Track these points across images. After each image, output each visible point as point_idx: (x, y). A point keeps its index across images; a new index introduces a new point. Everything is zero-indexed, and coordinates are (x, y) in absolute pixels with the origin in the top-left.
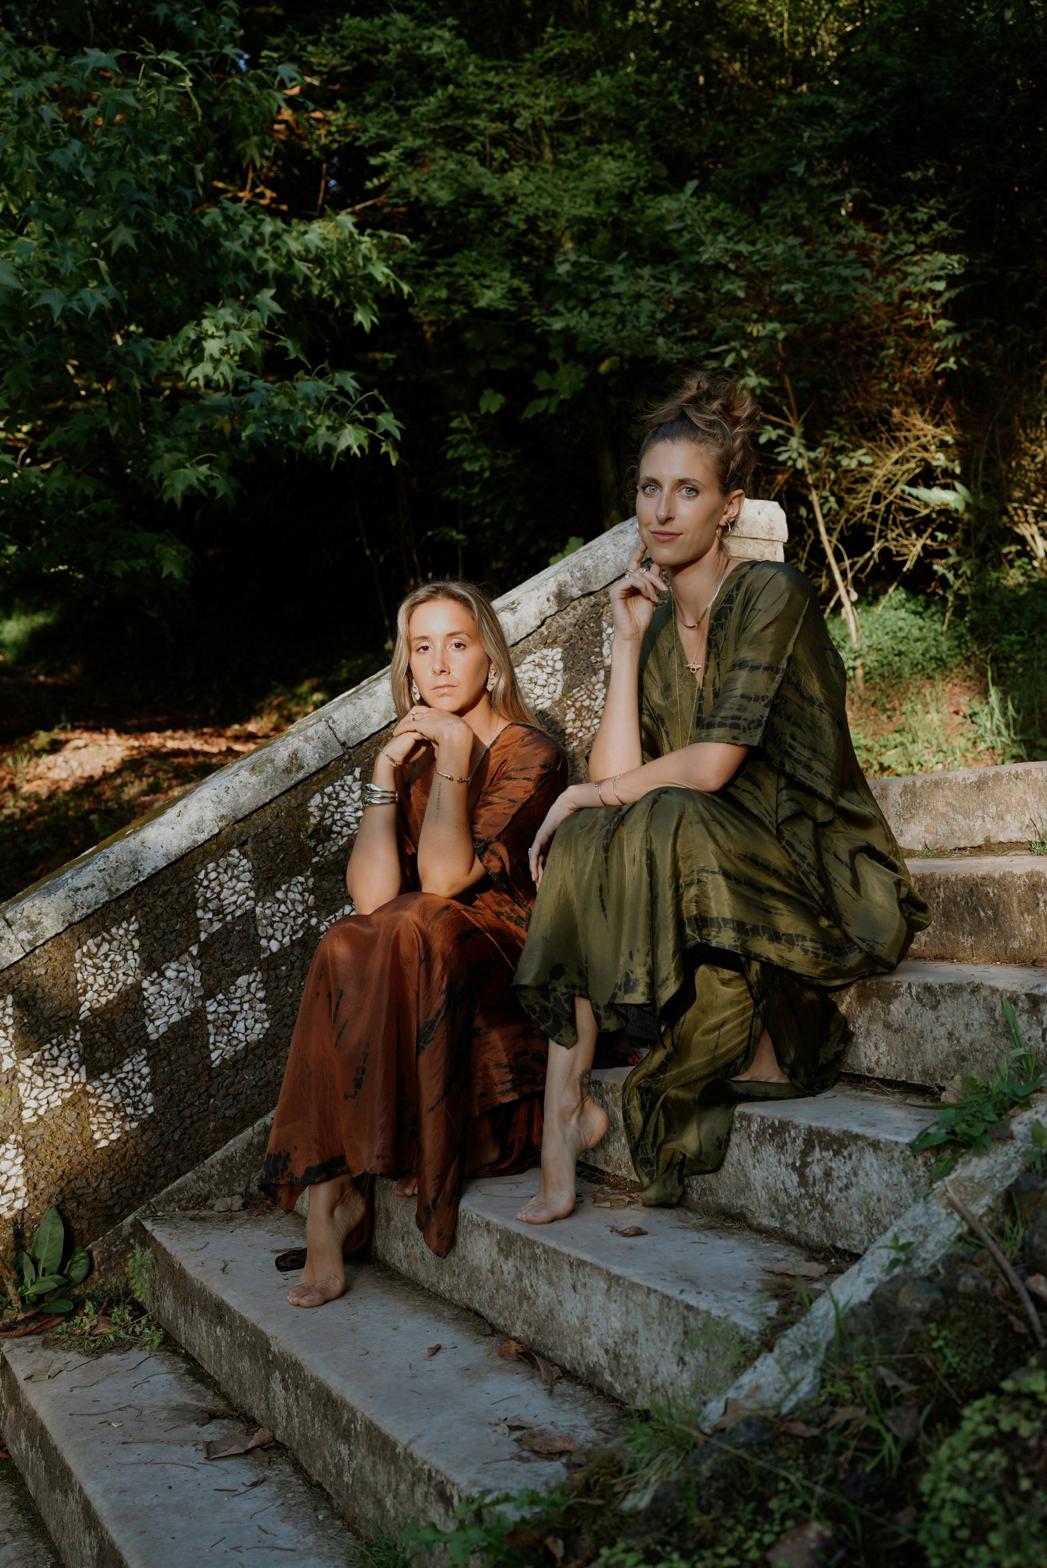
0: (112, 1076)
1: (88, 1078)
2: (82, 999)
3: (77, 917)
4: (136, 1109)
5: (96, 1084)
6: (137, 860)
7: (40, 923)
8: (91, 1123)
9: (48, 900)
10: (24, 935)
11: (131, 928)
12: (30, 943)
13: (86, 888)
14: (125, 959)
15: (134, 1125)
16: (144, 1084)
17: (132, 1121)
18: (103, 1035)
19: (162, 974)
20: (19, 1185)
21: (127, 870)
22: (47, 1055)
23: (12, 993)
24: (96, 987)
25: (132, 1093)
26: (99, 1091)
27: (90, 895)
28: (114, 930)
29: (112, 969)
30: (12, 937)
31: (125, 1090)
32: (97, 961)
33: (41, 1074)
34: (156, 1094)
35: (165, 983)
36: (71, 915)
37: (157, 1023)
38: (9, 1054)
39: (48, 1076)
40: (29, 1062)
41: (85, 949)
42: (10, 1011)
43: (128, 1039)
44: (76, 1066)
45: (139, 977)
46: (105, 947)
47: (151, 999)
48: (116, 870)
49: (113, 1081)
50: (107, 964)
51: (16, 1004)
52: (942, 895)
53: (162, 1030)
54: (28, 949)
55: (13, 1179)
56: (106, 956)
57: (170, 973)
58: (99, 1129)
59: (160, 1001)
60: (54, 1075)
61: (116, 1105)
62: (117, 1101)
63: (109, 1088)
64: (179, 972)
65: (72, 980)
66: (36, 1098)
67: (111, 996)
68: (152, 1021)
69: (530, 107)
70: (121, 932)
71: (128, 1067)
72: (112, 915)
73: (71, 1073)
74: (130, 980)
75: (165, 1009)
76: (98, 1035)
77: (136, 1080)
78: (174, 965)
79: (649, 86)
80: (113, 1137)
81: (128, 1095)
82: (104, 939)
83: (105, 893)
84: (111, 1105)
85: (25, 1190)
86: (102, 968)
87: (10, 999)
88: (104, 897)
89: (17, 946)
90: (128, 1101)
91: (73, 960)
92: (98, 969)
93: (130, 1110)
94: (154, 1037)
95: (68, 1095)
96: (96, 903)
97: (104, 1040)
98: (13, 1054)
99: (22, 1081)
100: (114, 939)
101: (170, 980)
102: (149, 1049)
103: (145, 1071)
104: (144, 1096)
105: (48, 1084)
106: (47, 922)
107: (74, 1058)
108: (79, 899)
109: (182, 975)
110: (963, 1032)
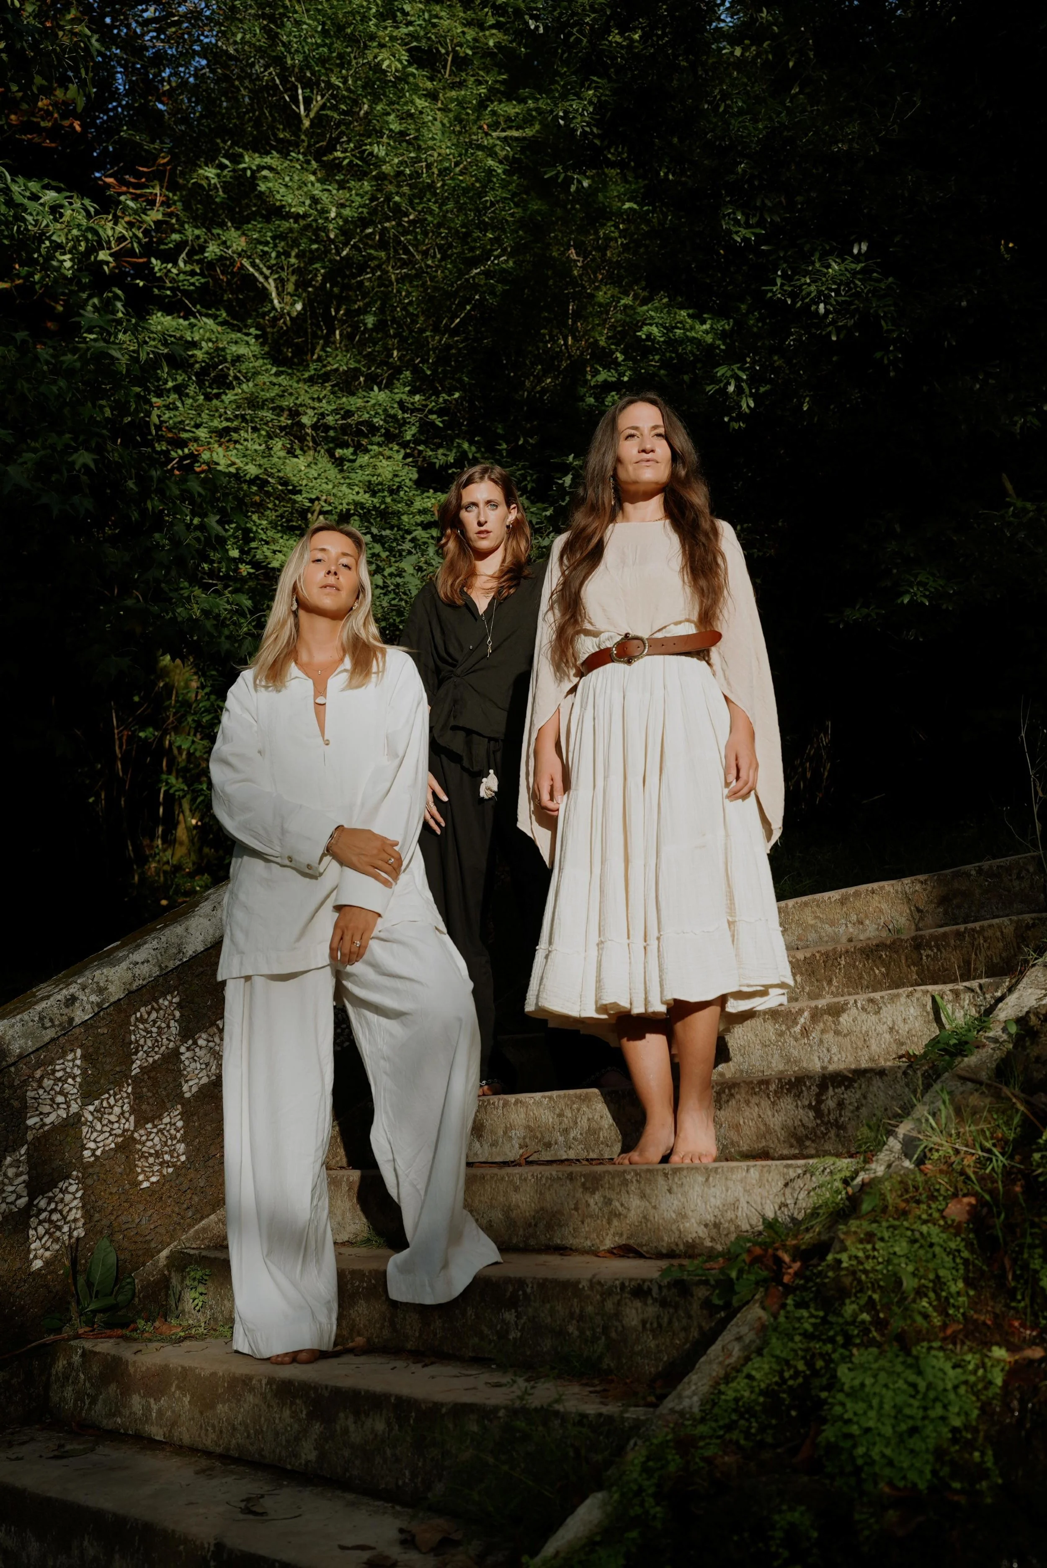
0: (155, 1126)
1: (136, 1126)
2: (134, 1057)
3: (134, 987)
4: (172, 1157)
5: (142, 1132)
6: (182, 943)
7: (106, 989)
8: (136, 1166)
9: (113, 970)
10: (94, 998)
11: (174, 1000)
12: (98, 1004)
13: (143, 963)
14: (169, 1027)
15: (170, 1170)
16: (178, 1135)
17: (168, 1166)
18: (149, 1090)
19: (195, 1043)
20: (78, 1216)
21: (175, 951)
22: (105, 1104)
23: (80, 1047)
24: (145, 1048)
25: (169, 1142)
26: (144, 1138)
27: (145, 969)
28: (161, 1001)
29: (160, 1034)
30: (85, 998)
31: (164, 1139)
32: (147, 1026)
33: (100, 1120)
34: (187, 1145)
35: (197, 1050)
36: (131, 984)
37: (191, 1083)
38: (75, 1100)
39: (105, 1122)
40: (91, 1108)
41: (138, 1015)
42: (78, 1062)
43: (168, 1096)
44: (127, 1115)
45: (178, 1043)
46: (154, 1015)
47: (187, 1063)
48: (166, 950)
49: (155, 1130)
50: (154, 1030)
51: (83, 1057)
52: (843, 962)
53: (194, 1089)
54: (96, 1010)
55: (74, 1211)
56: (155, 1022)
57: (201, 1042)
58: (143, 1171)
59: (193, 1065)
60: (110, 1122)
61: (157, 1152)
62: (158, 1148)
63: (152, 1136)
64: (209, 1041)
65: (127, 1040)
66: (95, 1141)
67: (157, 1057)
68: (187, 1081)
69: (314, 408)
70: (166, 1003)
71: (166, 1120)
72: (160, 988)
73: (123, 1121)
74: (171, 1045)
75: (196, 1072)
76: (145, 1090)
77: (173, 1132)
78: (204, 1036)
79: (412, 404)
80: (154, 1179)
81: (166, 1145)
82: (153, 1008)
83: (157, 968)
84: (152, 1151)
85: (82, 1221)
86: (151, 1032)
87: (79, 1052)
88: (156, 972)
89: (88, 1007)
90: (166, 1149)
91: (129, 1024)
92: (148, 1033)
93: (167, 1157)
94: (187, 1095)
95: (120, 1140)
96: (150, 976)
97: (149, 1094)
98: (79, 1101)
99: (85, 1124)
100: (161, 1009)
101: (201, 1048)
102: (183, 1105)
103: (180, 1124)
104: (178, 1146)
105: (106, 1129)
106: (112, 989)
107: (126, 1108)
108: (137, 971)
109: (211, 1044)
110: (902, 1025)
